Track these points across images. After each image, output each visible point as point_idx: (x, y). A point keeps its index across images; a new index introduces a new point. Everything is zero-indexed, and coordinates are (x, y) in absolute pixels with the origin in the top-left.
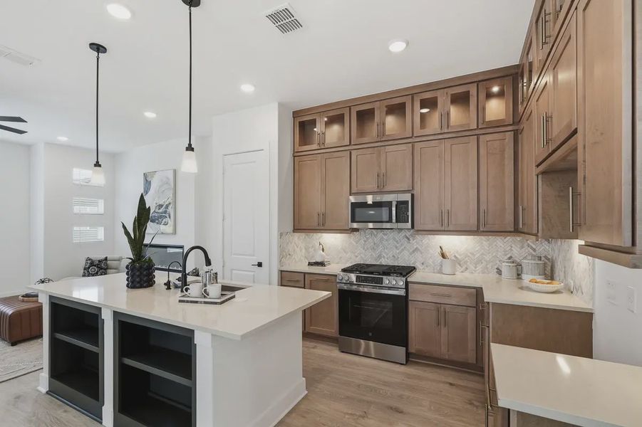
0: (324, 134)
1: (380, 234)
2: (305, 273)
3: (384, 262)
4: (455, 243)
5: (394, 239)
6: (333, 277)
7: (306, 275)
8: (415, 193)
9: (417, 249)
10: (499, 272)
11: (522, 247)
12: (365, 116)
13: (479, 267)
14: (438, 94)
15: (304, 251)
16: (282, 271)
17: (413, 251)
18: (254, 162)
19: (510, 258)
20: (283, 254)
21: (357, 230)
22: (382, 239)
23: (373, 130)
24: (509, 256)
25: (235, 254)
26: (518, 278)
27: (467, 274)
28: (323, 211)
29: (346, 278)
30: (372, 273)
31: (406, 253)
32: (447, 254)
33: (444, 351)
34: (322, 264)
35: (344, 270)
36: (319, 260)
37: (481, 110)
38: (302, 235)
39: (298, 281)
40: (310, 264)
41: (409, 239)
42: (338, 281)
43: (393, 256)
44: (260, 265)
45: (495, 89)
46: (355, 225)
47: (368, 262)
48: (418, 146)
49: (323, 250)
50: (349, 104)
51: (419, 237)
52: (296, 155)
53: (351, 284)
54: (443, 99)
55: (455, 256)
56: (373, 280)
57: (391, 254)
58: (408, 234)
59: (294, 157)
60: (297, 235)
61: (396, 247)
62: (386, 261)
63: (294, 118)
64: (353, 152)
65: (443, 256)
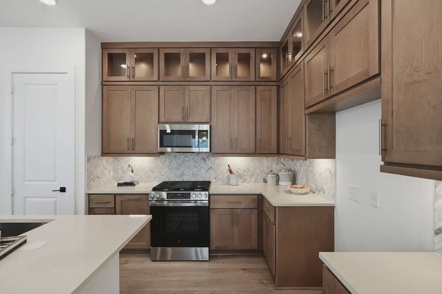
0: (133, 68)
1: (182, 157)
2: (115, 195)
3: (186, 179)
4: (238, 162)
5: (194, 160)
6: (145, 196)
7: (117, 196)
8: (212, 124)
9: (211, 167)
10: (265, 181)
11: (278, 164)
12: (172, 59)
13: (253, 179)
14: (230, 51)
15: (112, 173)
16: (89, 194)
17: (208, 169)
18: (56, 84)
19: (271, 171)
20: (90, 177)
21: (162, 153)
22: (184, 161)
23: (179, 71)
24: (270, 170)
25: (28, 181)
26: (277, 184)
27: (245, 184)
28: (132, 136)
29: (158, 196)
30: (179, 190)
31: (203, 171)
32: (233, 170)
33: (236, 244)
34: (131, 184)
35: (155, 189)
36: (128, 181)
37: (257, 69)
38: (111, 159)
39: (108, 203)
40: (119, 185)
41: (205, 160)
42: (150, 199)
43: (193, 174)
44: (63, 190)
45: (265, 56)
46: (163, 150)
47: (173, 180)
48: (215, 89)
49: (132, 171)
50: (158, 46)
51: (212, 159)
52: (104, 84)
53: (163, 200)
54: (233, 56)
55: (237, 172)
56: (183, 196)
57: (191, 172)
58: (205, 156)
59: (103, 85)
60: (105, 159)
61: (195, 167)
62: (189, 177)
63: (102, 49)
64: (161, 87)
65: (231, 172)
